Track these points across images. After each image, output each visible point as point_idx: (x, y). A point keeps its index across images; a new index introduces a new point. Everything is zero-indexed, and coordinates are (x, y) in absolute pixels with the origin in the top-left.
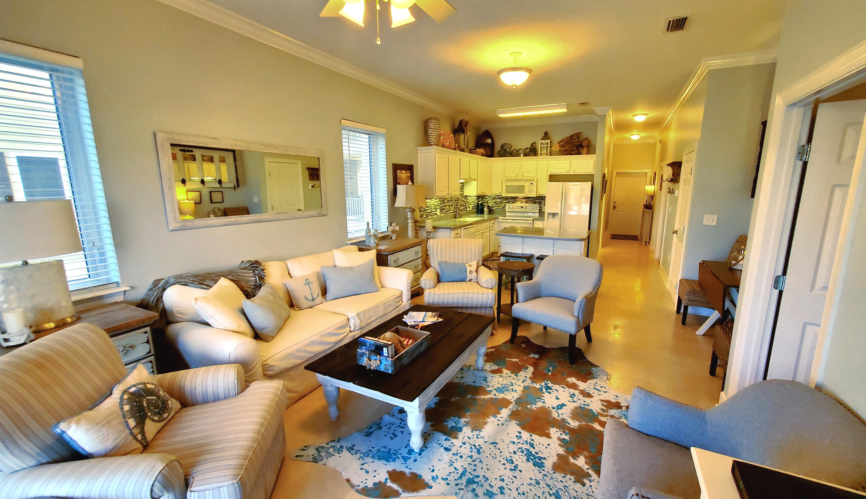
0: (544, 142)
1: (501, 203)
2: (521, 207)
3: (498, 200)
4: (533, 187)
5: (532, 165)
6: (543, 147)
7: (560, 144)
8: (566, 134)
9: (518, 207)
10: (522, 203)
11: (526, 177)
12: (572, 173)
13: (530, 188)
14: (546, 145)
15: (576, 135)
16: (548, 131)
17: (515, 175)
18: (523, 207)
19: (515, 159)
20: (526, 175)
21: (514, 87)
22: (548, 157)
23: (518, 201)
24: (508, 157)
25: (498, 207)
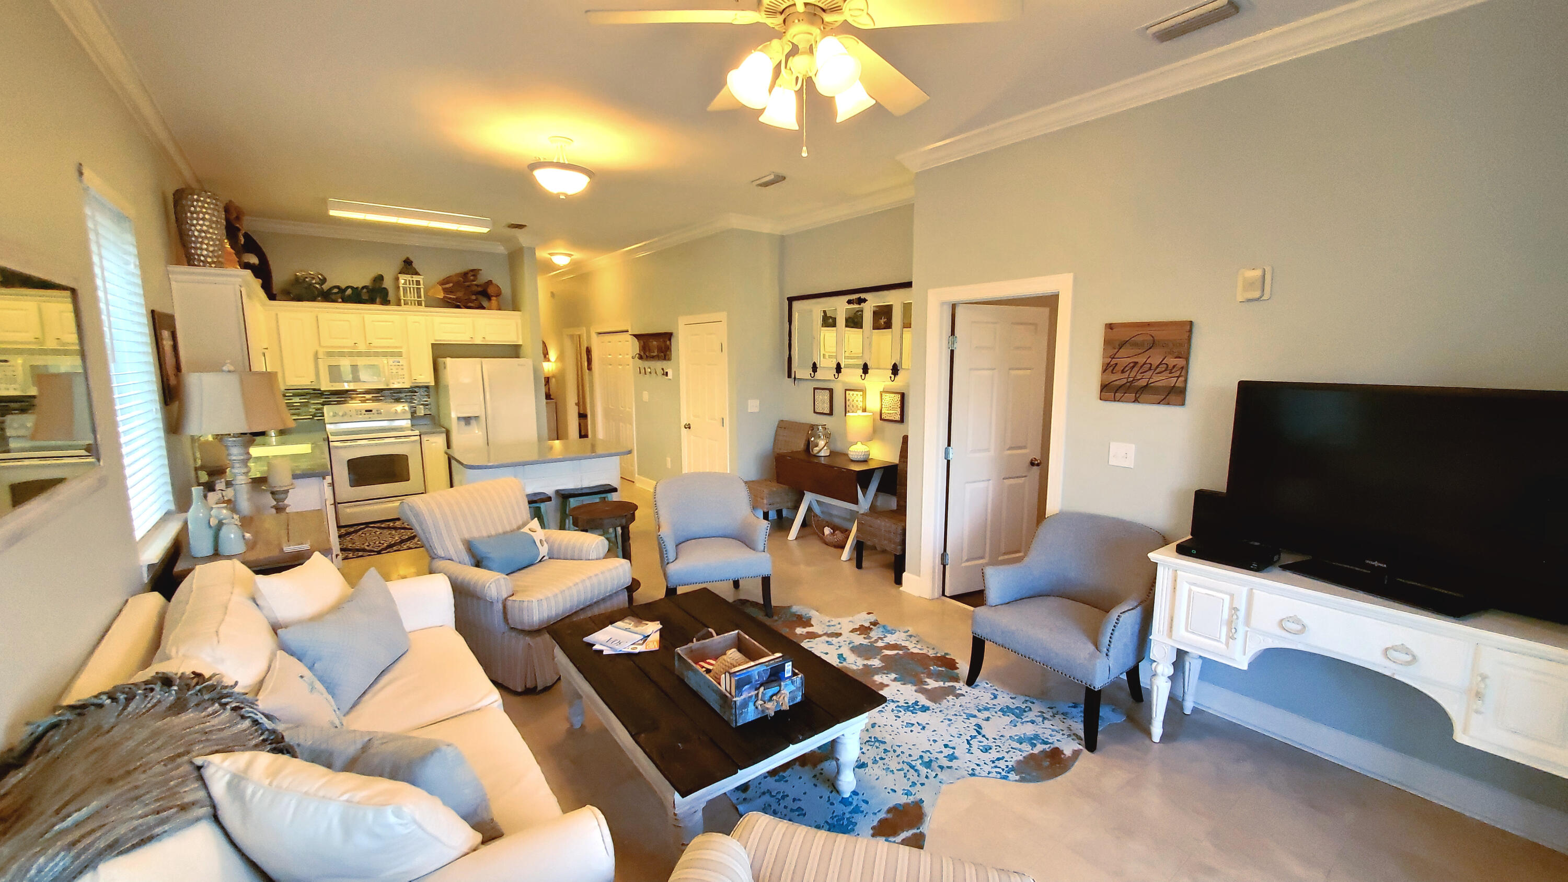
0: (411, 279)
1: (306, 405)
2: (366, 411)
3: (297, 399)
4: (402, 367)
5: (390, 323)
6: (410, 288)
7: (444, 286)
8: (455, 268)
9: (357, 411)
10: (364, 401)
11: (376, 347)
12: (478, 341)
13: (394, 371)
14: (415, 286)
15: (472, 273)
16: (412, 259)
17: (350, 343)
18: (371, 411)
19: (337, 308)
20: (376, 343)
21: (562, 197)
22: (423, 308)
23: (352, 399)
24: (319, 301)
25: (298, 414)
